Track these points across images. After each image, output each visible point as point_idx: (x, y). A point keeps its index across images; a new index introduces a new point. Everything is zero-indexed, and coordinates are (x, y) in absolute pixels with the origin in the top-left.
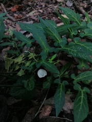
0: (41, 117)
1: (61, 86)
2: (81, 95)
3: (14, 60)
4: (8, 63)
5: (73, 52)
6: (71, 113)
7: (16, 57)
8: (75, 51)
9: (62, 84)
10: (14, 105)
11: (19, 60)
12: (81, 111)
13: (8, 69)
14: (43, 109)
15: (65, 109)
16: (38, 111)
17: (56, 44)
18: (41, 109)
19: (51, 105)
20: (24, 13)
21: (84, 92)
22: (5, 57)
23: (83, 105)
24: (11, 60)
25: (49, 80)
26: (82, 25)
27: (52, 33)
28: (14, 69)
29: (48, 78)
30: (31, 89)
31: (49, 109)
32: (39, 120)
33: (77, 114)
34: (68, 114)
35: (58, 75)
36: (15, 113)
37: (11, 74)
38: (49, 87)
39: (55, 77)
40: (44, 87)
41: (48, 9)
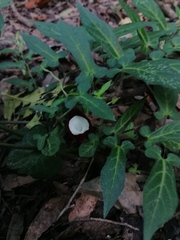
0: (72, 218)
1: (119, 151)
3: (22, 99)
4: (11, 105)
6: (138, 213)
7: (28, 93)
8: (152, 72)
9: (119, 148)
10: (18, 190)
11: (34, 99)
12: (160, 202)
13: (9, 118)
14: (78, 202)
15: (125, 204)
16: (66, 204)
18: (73, 202)
19: (94, 194)
20: (51, 11)
21: (167, 164)
22: (5, 93)
24: (17, 100)
25: (93, 141)
26: (168, 29)
27: (103, 37)
28: (21, 116)
29: (91, 136)
30: (51, 154)
31: (90, 203)
32: (68, 225)
33: (152, 208)
34: (131, 215)
35: (113, 131)
36: (18, 207)
37: (15, 127)
38: (92, 154)
39: (106, 133)
40: (81, 155)
41: (100, 6)
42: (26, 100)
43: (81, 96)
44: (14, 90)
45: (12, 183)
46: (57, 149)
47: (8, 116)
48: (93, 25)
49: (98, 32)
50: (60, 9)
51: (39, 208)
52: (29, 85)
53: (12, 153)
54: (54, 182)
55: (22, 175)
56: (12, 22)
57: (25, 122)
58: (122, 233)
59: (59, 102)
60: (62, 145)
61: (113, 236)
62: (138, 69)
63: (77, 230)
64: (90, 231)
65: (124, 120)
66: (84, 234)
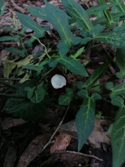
0: (52, 150)
1: (89, 101)
2: (124, 114)
3: (17, 63)
4: (9, 67)
6: (102, 148)
7: (21, 59)
8: (117, 39)
9: (90, 98)
11: (26, 63)
13: (8, 77)
14: (57, 139)
15: (92, 141)
16: (48, 140)
17: (83, 34)
18: (54, 139)
19: (70, 133)
22: (4, 59)
24: (13, 64)
25: (69, 94)
27: (78, 15)
28: (16, 75)
29: (67, 89)
30: (38, 102)
31: (66, 140)
32: (50, 156)
33: (118, 145)
34: (96, 149)
35: (84, 86)
37: (11, 84)
38: (69, 103)
39: (79, 88)
40: (60, 103)
42: (20, 64)
43: (61, 58)
44: (11, 57)
45: (9, 124)
46: (42, 98)
47: (6, 75)
48: (70, 6)
49: (74, 11)
51: (28, 142)
52: (22, 53)
53: (8, 101)
54: (40, 124)
55: (15, 118)
56: (10, 10)
57: (18, 79)
58: (90, 162)
59: (44, 63)
60: (46, 96)
61: (83, 164)
62: (106, 37)
63: (56, 159)
64: (66, 161)
65: (93, 78)
66: (62, 163)
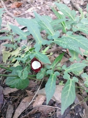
2: (69, 83)
3: (11, 53)
4: (6, 56)
5: (63, 44)
7: (13, 50)
8: (66, 43)
9: (53, 75)
10: (10, 94)
11: (16, 53)
12: (68, 97)
14: (37, 99)
15: (57, 99)
17: (49, 37)
18: (35, 99)
19: (44, 95)
20: (23, 9)
22: (3, 50)
23: (70, 93)
24: (9, 54)
25: (43, 72)
26: (75, 20)
27: (46, 26)
28: (11, 61)
29: (42, 69)
30: (24, 79)
31: (42, 99)
33: (65, 100)
35: (51, 67)
36: (11, 102)
37: (8, 66)
39: (48, 68)
40: (37, 78)
41: (46, 6)
42: (13, 53)
44: (7, 49)
46: (27, 76)
47: (5, 61)
50: (27, 8)
51: (20, 102)
53: (8, 78)
54: (26, 90)
55: (12, 88)
57: (13, 64)
58: (56, 111)
59: (27, 55)
60: (29, 74)
61: (52, 113)
62: (60, 41)
63: (36, 111)
64: (42, 111)
65: (56, 62)
66: (40, 112)
